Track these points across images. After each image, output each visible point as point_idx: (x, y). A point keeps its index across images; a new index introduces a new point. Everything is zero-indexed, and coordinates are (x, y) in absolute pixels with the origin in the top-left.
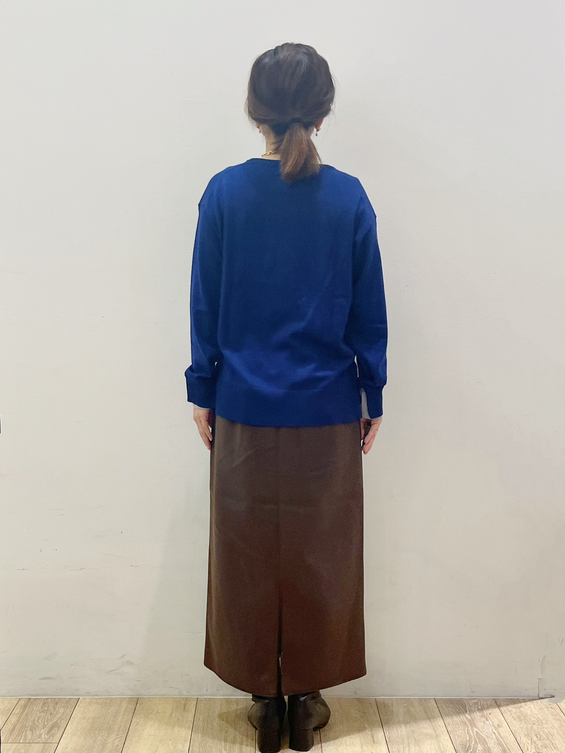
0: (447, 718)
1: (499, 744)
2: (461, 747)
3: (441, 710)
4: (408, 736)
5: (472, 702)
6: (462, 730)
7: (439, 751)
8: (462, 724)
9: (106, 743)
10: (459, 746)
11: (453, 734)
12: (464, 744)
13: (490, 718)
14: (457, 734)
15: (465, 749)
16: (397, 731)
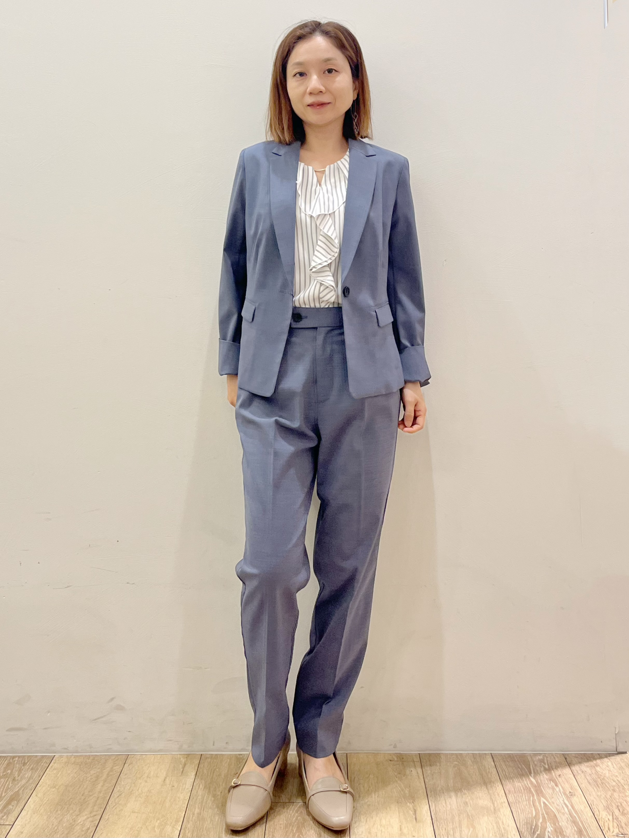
0: (507, 782)
1: (573, 822)
2: (526, 827)
3: (500, 770)
4: (459, 810)
5: (537, 758)
6: (526, 801)
7: (499, 834)
8: (526, 791)
9: (74, 825)
10: (523, 824)
11: (515, 807)
12: (529, 822)
13: (559, 781)
14: (520, 807)
15: (531, 831)
16: (446, 802)
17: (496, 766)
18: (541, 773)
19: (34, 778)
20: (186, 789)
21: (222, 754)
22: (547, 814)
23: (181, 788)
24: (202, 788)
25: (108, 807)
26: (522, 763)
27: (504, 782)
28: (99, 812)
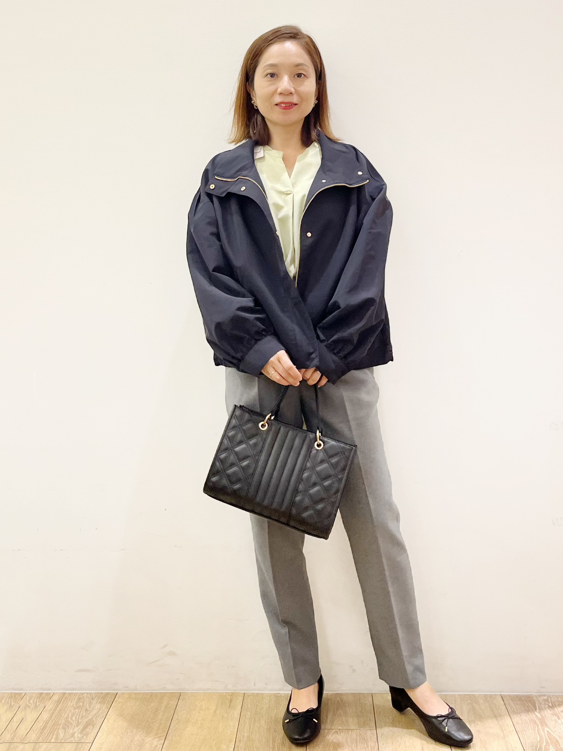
17: (505, 704)
18: (546, 709)
19: (103, 709)
20: (234, 719)
21: (262, 693)
22: (549, 739)
23: (230, 718)
24: (248, 718)
25: (170, 731)
26: (528, 702)
27: (512, 716)
28: (163, 734)
